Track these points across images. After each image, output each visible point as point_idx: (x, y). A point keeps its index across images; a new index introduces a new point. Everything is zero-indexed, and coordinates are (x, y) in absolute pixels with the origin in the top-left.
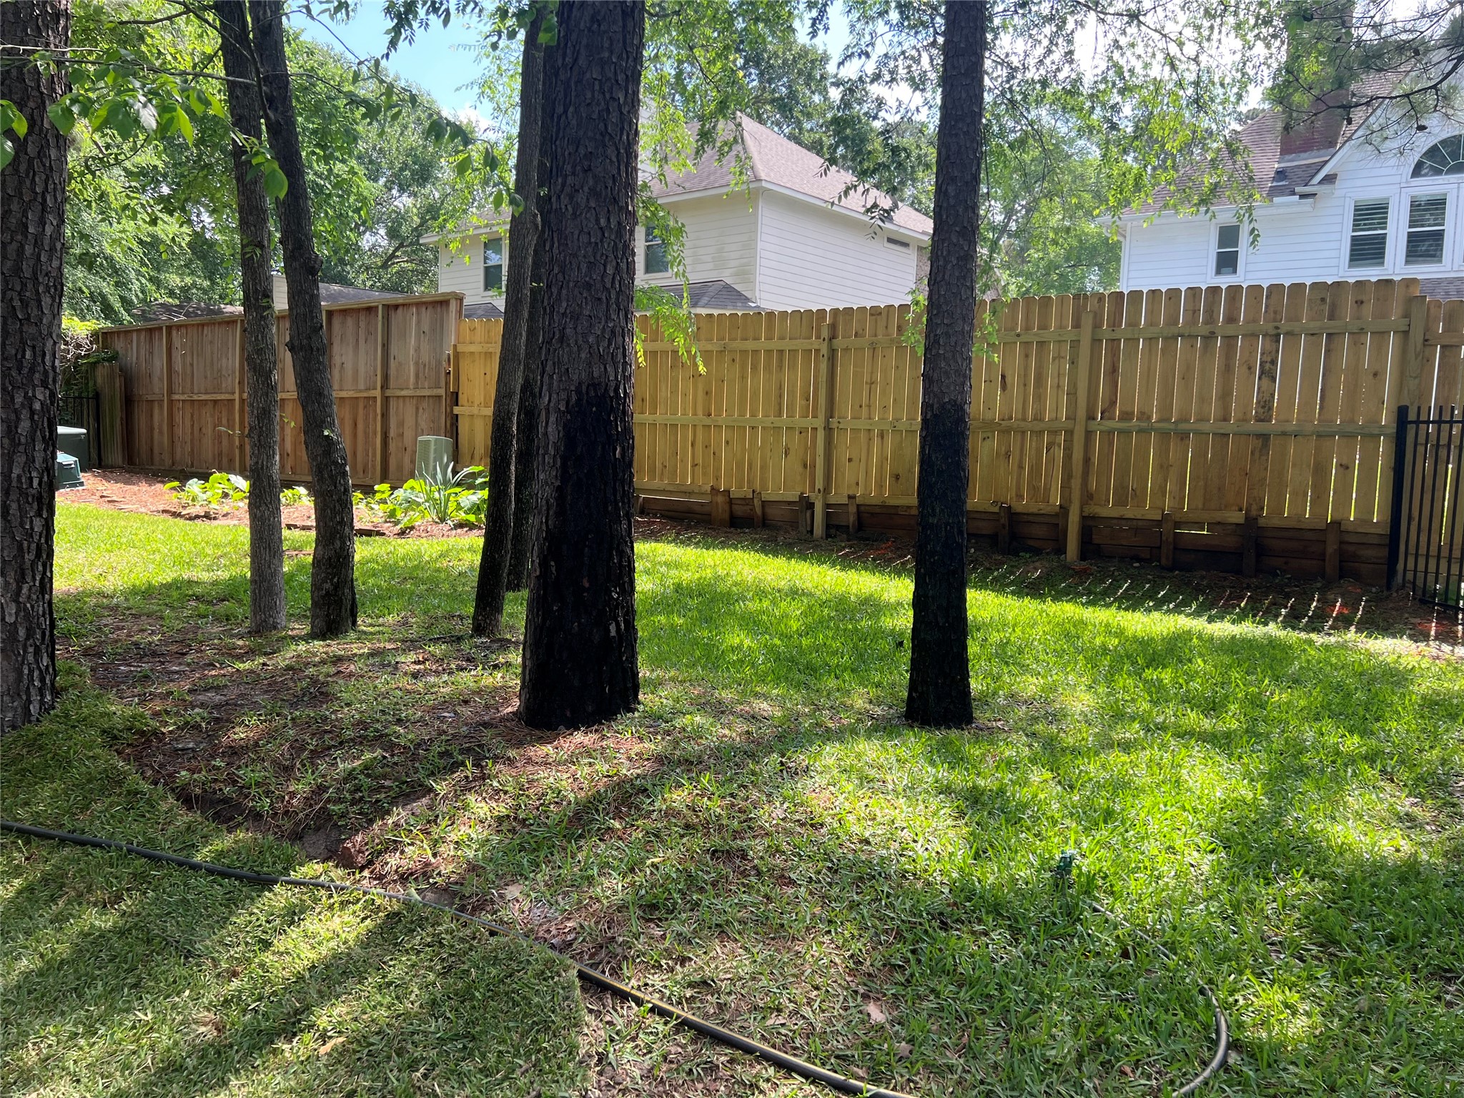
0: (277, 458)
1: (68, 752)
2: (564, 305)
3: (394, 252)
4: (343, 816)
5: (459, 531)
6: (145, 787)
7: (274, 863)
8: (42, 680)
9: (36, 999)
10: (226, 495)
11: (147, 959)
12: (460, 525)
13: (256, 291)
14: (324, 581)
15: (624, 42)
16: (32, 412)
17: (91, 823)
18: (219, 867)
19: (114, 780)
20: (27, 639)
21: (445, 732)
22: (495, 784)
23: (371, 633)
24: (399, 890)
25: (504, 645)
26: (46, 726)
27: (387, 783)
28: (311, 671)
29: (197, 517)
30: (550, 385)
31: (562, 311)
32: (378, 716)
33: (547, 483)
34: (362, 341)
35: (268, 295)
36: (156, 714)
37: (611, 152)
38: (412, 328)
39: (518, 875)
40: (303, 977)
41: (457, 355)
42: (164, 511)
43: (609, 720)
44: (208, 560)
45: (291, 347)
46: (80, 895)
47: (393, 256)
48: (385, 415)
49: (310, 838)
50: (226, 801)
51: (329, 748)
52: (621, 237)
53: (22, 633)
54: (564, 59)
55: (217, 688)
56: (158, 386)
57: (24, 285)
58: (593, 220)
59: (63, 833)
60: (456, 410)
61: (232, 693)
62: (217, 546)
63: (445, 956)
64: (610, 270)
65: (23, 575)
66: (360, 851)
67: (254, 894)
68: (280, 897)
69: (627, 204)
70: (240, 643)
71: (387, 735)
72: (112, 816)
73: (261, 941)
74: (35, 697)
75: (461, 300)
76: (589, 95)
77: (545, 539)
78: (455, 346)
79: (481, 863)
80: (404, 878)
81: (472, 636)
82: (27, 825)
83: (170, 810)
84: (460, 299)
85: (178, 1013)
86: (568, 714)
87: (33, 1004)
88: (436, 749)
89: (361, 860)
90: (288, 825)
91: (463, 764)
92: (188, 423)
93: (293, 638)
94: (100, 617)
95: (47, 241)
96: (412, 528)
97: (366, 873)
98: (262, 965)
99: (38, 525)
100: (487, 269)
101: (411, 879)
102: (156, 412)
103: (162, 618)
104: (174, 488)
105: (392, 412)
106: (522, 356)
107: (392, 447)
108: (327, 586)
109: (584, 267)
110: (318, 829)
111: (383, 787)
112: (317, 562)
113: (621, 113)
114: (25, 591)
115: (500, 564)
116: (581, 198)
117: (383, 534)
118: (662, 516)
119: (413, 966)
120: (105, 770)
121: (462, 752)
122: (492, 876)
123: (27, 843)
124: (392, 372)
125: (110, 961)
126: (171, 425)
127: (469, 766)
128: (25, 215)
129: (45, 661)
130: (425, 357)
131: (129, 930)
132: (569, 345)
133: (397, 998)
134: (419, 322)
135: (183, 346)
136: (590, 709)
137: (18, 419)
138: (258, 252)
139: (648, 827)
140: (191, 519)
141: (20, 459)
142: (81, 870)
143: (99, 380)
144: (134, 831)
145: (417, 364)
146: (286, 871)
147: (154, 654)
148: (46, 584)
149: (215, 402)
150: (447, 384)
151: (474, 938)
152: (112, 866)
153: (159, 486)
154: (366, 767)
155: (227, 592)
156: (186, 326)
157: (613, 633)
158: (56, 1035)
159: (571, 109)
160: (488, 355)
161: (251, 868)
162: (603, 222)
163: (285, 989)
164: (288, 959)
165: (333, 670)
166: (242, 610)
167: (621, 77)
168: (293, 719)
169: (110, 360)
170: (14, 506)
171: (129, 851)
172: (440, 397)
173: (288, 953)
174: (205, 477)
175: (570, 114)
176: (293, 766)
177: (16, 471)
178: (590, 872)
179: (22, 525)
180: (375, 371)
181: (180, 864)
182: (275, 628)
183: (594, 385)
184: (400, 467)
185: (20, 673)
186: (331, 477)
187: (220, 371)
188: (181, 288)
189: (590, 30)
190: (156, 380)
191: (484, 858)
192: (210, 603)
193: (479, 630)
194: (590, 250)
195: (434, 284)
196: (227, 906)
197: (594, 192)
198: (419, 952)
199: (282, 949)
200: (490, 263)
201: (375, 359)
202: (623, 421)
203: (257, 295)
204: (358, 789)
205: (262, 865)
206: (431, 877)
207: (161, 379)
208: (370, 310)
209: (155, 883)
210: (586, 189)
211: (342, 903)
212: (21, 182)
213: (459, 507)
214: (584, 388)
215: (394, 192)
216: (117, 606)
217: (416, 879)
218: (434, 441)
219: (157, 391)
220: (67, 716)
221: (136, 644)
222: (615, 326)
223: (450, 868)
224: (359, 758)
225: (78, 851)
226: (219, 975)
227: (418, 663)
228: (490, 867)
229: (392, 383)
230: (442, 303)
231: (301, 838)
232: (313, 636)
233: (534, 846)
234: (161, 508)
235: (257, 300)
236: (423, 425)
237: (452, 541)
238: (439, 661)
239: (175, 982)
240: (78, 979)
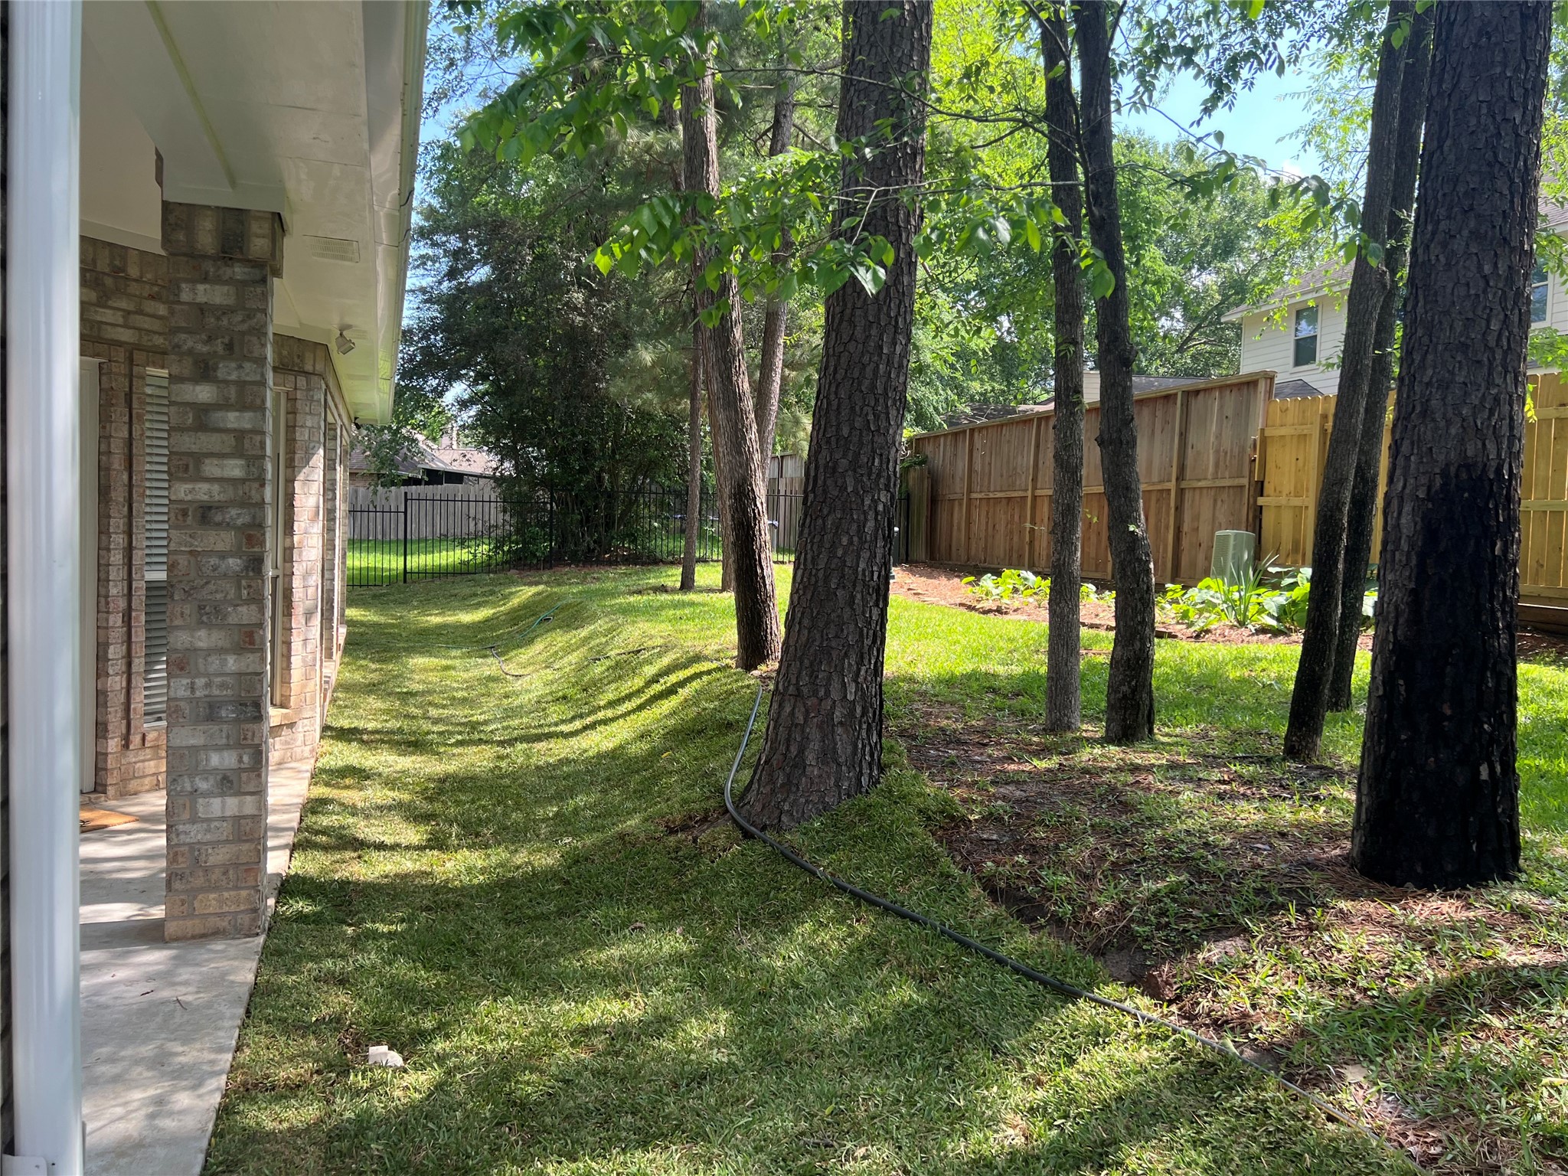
0: (1079, 554)
1: (891, 826)
2: (1430, 372)
3: (1191, 334)
4: (1147, 940)
5: (1261, 637)
6: (956, 871)
7: (1077, 975)
8: (872, 755)
9: (865, 1057)
10: (1015, 590)
11: (959, 1044)
12: (1263, 630)
13: (1067, 388)
14: (1122, 684)
15: (1523, 50)
16: (877, 513)
17: (910, 897)
18: (1024, 968)
19: (929, 860)
20: (862, 716)
21: (1260, 866)
22: (1326, 938)
23: (1169, 744)
24: (1210, 1036)
25: (1327, 774)
26: (873, 798)
27: (1195, 913)
28: (1107, 777)
29: (990, 611)
30: (1406, 468)
31: (1426, 379)
32: (1182, 836)
33: (1397, 586)
34: (1158, 431)
35: (1078, 390)
36: (964, 801)
37: (1502, 185)
38: (1213, 413)
39: (1361, 1056)
40: (1109, 1106)
41: (1264, 440)
42: (961, 605)
43: (1478, 886)
44: (1002, 654)
45: (1101, 442)
46: (901, 966)
47: (1189, 339)
48: (1179, 509)
49: (1114, 957)
50: (1029, 900)
51: (1131, 863)
52: (1513, 282)
53: (859, 710)
54: (1440, 86)
55: (1017, 783)
56: (959, 487)
57: (877, 400)
58: (1474, 269)
59: (887, 902)
60: (1261, 501)
61: (1032, 789)
62: (1011, 640)
63: (1271, 1129)
64: (1495, 326)
65: (862, 658)
66: (1167, 983)
67: (1058, 1004)
68: (1084, 1013)
69: (1522, 243)
70: (1035, 739)
71: (1193, 859)
72: (927, 895)
73: (1066, 1055)
74: (866, 771)
75: (1272, 379)
76: (1473, 121)
77: (1392, 652)
78: (1263, 430)
79: (1311, 1028)
80: (1219, 1025)
81: (1284, 760)
82: (858, 889)
83: (978, 899)
84: (1270, 377)
85: (988, 1108)
86: (1419, 870)
87: (862, 1060)
88: (1251, 883)
89: (1169, 994)
90: (1090, 938)
91: (1283, 906)
92: (983, 520)
93: (1087, 739)
94: (912, 701)
95: (896, 359)
96: (1208, 631)
97: (1174, 1008)
98: (1067, 1081)
99: (876, 612)
100: (1298, 343)
101: (1226, 1027)
102: (956, 509)
103: (963, 707)
104: (970, 583)
105: (1187, 505)
106: (1358, 436)
107: (1185, 543)
108: (1125, 688)
109: (1459, 326)
110: (1121, 948)
111: (1192, 916)
112: (1115, 662)
113: (1518, 135)
114: (862, 672)
115: (1320, 678)
116: (1458, 245)
117: (1175, 637)
118: (1535, 630)
119: (1233, 1130)
120: (922, 849)
121: (1282, 891)
122: (1325, 1048)
123: (858, 905)
124: (1189, 462)
125: (927, 1037)
126: (969, 523)
127: (1293, 911)
128: (881, 335)
129: (875, 738)
130: (1227, 444)
131: (943, 1010)
132: (1434, 420)
133: (1215, 1161)
134: (1221, 407)
135: (984, 446)
136: (1449, 868)
137: (866, 519)
138: (1072, 349)
139: (1543, 1035)
140: (986, 612)
141: (865, 555)
142: (901, 941)
143: (911, 483)
144: (945, 912)
145: (1217, 452)
146: (1089, 986)
147: (959, 742)
148: (879, 666)
149: (1009, 499)
150: (1251, 472)
151: (1307, 1118)
152: (927, 943)
153: (957, 580)
154: (1172, 891)
155: (1021, 688)
156: (987, 428)
157: (1484, 774)
158: (882, 1096)
159: (1448, 142)
160: (1303, 438)
161: (1054, 976)
162: (1487, 269)
163: (1091, 1114)
164: (1094, 1082)
165: (1131, 779)
166: (1038, 707)
167: (1518, 94)
168: (1092, 826)
169: (920, 463)
170: (859, 596)
171: (943, 932)
172: (1242, 487)
173: (1093, 1076)
174: (998, 573)
175: (1446, 149)
176: (1094, 876)
177: (862, 565)
178: (1461, 1075)
179: (863, 613)
180: (1171, 461)
181: (988, 955)
182: (1069, 728)
183: (1467, 466)
184: (1193, 565)
185: (856, 746)
186: (1134, 573)
187: (1015, 469)
188: (981, 394)
189: (1475, 46)
190: (958, 480)
191: (1315, 1024)
192: (1005, 696)
193: (1294, 750)
194: (1468, 304)
195: (1235, 363)
196: (1032, 1010)
197: (1475, 235)
198: (1239, 1116)
199: (1087, 1070)
200: (1301, 335)
201: (1172, 449)
202: (1507, 508)
203: (1068, 392)
204: (1163, 913)
205: (1064, 974)
206: (1250, 1031)
207: (962, 479)
208: (1168, 398)
209: (965, 969)
210: (1465, 233)
211: (1149, 1035)
212: (879, 310)
213: (1262, 610)
214: (1453, 470)
215: (1194, 271)
216: (926, 692)
217: (1232, 1029)
218: (1233, 537)
219: (958, 490)
220: (890, 791)
221: (942, 730)
222: (1500, 393)
223: (1273, 1026)
224: (1163, 879)
225: (899, 922)
226: (1024, 1079)
227: (1224, 782)
228: (1324, 1037)
229: (1188, 474)
230: (1250, 384)
231: (1103, 954)
232: (1107, 740)
233: (1381, 1024)
234: (958, 601)
235: (1068, 396)
236: (1221, 518)
237: (1253, 647)
238: (1249, 783)
239: (984, 1074)
240: (900, 1047)
